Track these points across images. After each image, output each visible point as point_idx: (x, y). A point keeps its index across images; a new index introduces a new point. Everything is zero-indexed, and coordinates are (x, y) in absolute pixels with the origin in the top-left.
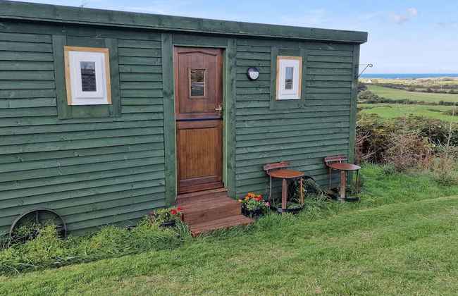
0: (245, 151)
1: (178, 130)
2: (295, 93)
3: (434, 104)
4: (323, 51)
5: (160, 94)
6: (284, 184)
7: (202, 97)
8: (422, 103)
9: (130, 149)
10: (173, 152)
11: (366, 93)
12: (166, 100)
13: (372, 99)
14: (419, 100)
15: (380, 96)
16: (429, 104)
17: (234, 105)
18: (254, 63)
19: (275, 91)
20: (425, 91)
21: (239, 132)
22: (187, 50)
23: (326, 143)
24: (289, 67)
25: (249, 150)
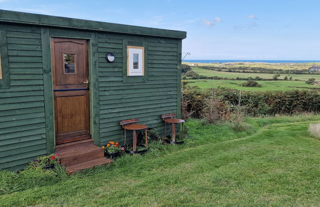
0: (106, 112)
1: (55, 98)
2: (140, 72)
3: (233, 79)
4: (158, 44)
5: (41, 71)
6: (134, 134)
7: (73, 73)
8: (226, 79)
9: (18, 112)
10: (51, 114)
11: (191, 72)
12: (45, 76)
13: (195, 77)
14: (224, 77)
15: (200, 74)
16: (230, 79)
17: (97, 79)
18: (111, 51)
19: (126, 70)
20: (227, 71)
21: (102, 98)
22: (61, 40)
23: (162, 105)
24: (135, 54)
25: (110, 111)
